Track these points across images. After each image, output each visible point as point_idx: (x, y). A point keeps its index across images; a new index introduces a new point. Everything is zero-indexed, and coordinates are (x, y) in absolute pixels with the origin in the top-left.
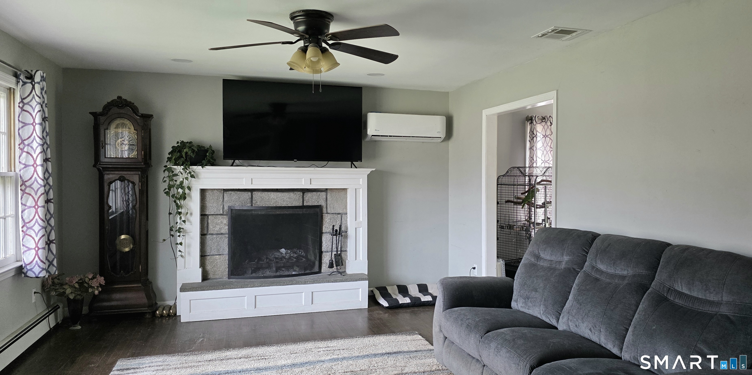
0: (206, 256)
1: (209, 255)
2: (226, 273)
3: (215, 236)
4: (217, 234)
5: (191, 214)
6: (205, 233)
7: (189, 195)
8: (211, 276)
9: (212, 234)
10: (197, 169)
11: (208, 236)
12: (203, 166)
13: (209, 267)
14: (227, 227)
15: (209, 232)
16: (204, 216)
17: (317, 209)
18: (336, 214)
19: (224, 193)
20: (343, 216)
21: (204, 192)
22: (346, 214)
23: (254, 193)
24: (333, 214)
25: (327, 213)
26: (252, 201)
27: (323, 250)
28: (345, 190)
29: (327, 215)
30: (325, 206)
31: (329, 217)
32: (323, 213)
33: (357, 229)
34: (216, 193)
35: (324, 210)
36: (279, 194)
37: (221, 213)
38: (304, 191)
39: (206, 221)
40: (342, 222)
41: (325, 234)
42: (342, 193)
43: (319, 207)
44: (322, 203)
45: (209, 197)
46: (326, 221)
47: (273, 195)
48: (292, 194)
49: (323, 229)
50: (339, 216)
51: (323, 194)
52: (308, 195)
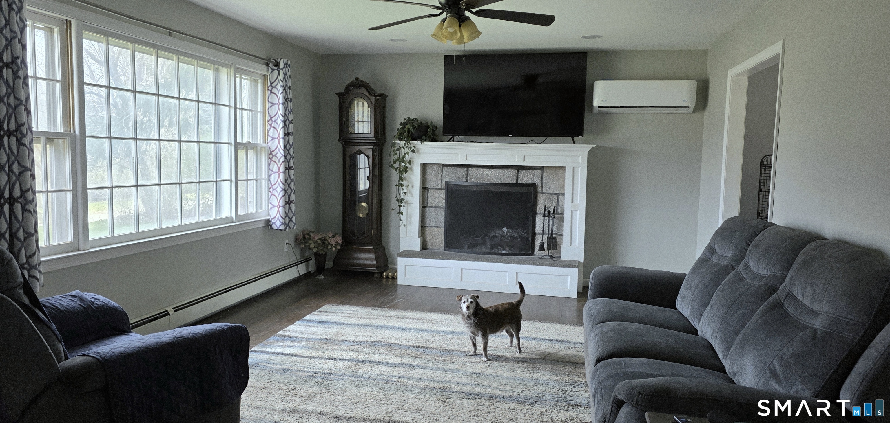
0: (426, 227)
1: (428, 227)
2: (442, 245)
3: (433, 209)
4: (436, 207)
5: (413, 187)
6: (426, 205)
7: (411, 169)
8: (429, 246)
9: (432, 207)
10: (417, 143)
11: (427, 209)
12: (422, 141)
13: (428, 238)
14: (444, 201)
15: (429, 205)
16: (424, 189)
17: (532, 189)
18: (551, 194)
19: (442, 168)
20: (560, 197)
21: (424, 166)
22: (563, 194)
23: (469, 169)
24: (548, 194)
25: (542, 193)
26: (467, 177)
27: (536, 231)
28: (563, 168)
29: (541, 194)
30: (540, 186)
31: (544, 197)
32: (538, 193)
33: (573, 212)
34: (436, 168)
35: (539, 190)
36: (493, 171)
37: (440, 187)
38: (519, 168)
39: (426, 194)
40: (558, 204)
41: (539, 215)
42: (560, 172)
43: (534, 186)
44: (538, 182)
45: (429, 171)
46: (541, 201)
47: (488, 171)
48: (506, 171)
49: (538, 210)
50: (556, 197)
51: (539, 172)
52: (523, 173)
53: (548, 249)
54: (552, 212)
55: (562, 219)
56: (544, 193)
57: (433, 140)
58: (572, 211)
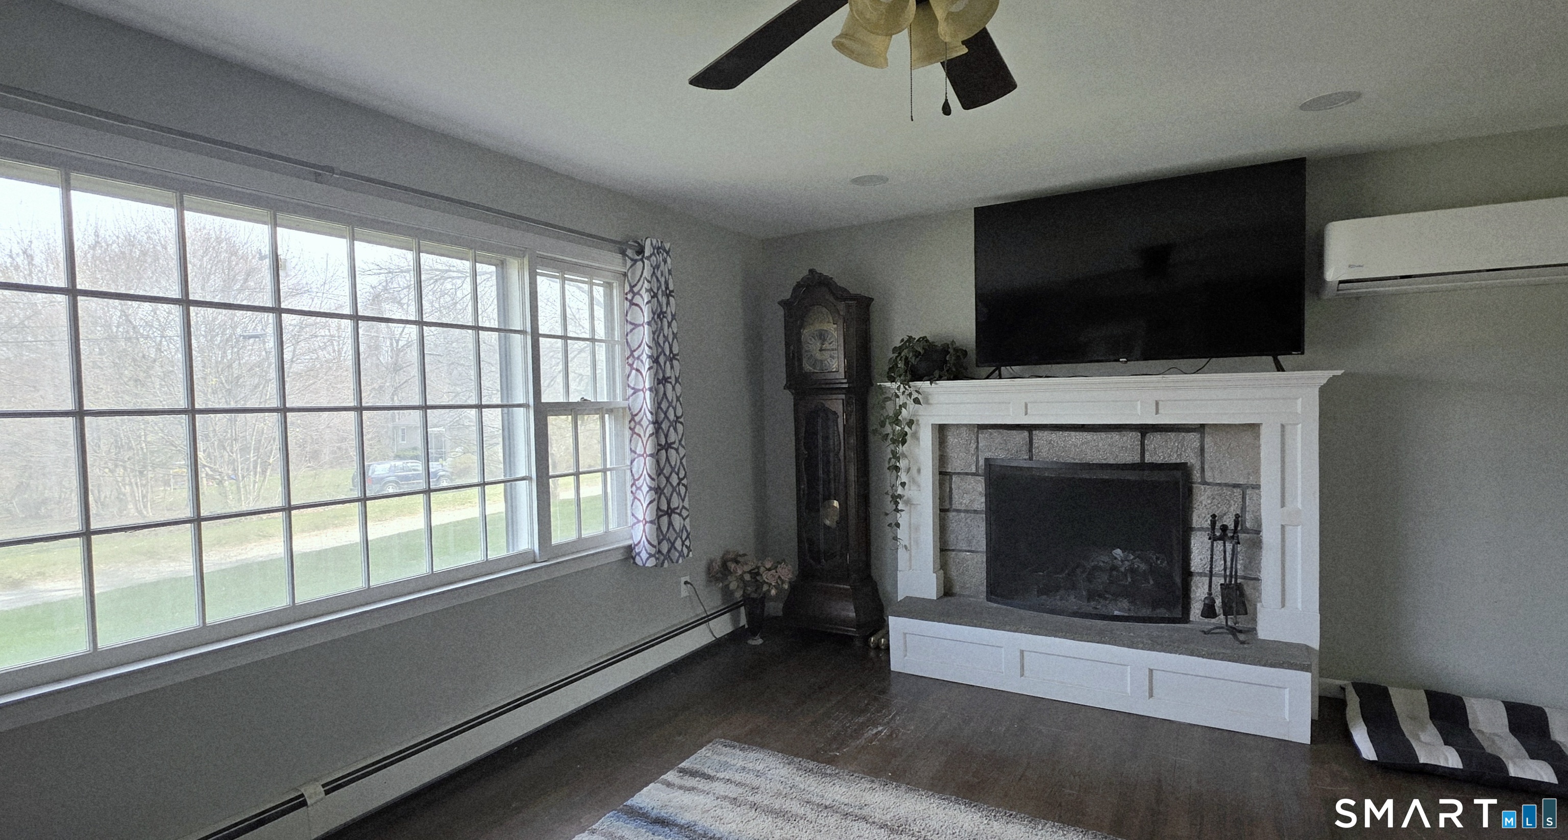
0: (949, 550)
1: (953, 550)
2: (983, 588)
3: (963, 515)
4: (967, 511)
5: (919, 471)
6: (948, 507)
7: (915, 436)
8: (957, 589)
9: (958, 511)
10: (924, 385)
11: (951, 515)
12: (932, 381)
13: (954, 573)
14: (983, 500)
15: (954, 507)
16: (943, 476)
17: (1178, 474)
18: (1226, 485)
19: (978, 432)
20: (1249, 492)
21: (942, 430)
22: (1258, 487)
23: (1034, 432)
24: (1219, 484)
25: (1204, 483)
26: (1030, 451)
27: (1193, 569)
28: (1254, 428)
29: (1202, 487)
30: (1198, 466)
31: (1209, 493)
32: (1192, 483)
33: (1287, 529)
34: (964, 433)
35: (1196, 475)
36: (1088, 436)
37: (974, 470)
38: (1145, 430)
39: (947, 485)
40: (1243, 508)
41: (1198, 533)
42: (1247, 438)
43: (1183, 468)
44: (1192, 459)
45: (952, 440)
46: (1201, 502)
47: (1076, 437)
48: (1116, 436)
49: (1194, 521)
50: (1238, 492)
51: (1194, 437)
52: (1154, 441)
53: (1225, 614)
54: (1231, 526)
55: (1256, 544)
56: (1208, 484)
57: (956, 376)
58: (1283, 527)
